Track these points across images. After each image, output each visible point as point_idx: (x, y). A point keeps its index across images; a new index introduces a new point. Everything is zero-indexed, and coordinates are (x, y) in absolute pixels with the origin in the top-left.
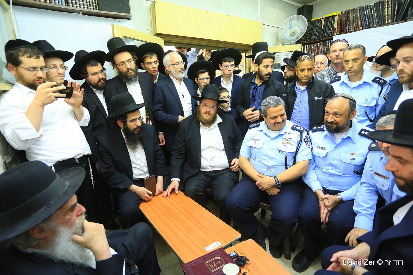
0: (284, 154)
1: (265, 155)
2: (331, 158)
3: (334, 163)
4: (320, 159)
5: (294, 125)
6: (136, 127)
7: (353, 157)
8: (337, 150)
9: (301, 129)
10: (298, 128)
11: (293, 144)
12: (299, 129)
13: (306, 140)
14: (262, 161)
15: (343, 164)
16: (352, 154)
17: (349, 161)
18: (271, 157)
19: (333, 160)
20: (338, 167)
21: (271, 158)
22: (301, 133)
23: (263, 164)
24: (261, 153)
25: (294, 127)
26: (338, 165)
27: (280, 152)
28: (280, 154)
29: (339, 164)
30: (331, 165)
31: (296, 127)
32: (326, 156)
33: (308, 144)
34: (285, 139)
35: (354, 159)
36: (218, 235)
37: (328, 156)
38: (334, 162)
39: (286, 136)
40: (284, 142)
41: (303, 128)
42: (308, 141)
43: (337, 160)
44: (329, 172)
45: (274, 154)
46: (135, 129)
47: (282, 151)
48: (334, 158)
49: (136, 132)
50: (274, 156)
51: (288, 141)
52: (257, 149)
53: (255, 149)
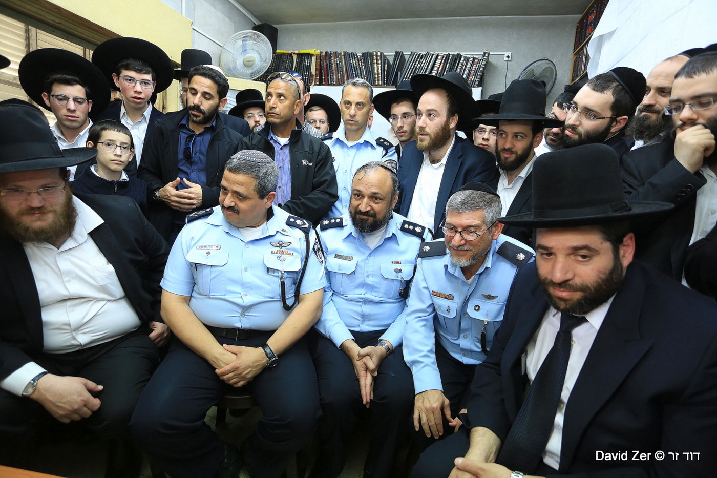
0: (277, 276)
1: (235, 282)
2: (364, 274)
3: (370, 283)
4: (345, 278)
5: (290, 217)
7: (398, 267)
8: (372, 259)
9: (304, 224)
10: (299, 222)
11: (295, 253)
12: (302, 225)
13: (316, 248)
14: (228, 297)
15: (385, 282)
16: (397, 263)
17: (393, 275)
18: (248, 285)
19: (368, 277)
20: (376, 288)
22: (306, 232)
25: (291, 220)
26: (376, 285)
27: (268, 272)
28: (268, 277)
29: (378, 283)
30: (364, 285)
31: (294, 222)
32: (354, 272)
33: (319, 255)
34: (278, 245)
35: (401, 271)
37: (359, 271)
38: (370, 280)
39: (279, 238)
42: (319, 250)
43: (373, 275)
44: (362, 298)
45: (256, 277)
48: (369, 273)
50: (256, 281)
51: (284, 249)
52: (213, 269)
53: (209, 269)
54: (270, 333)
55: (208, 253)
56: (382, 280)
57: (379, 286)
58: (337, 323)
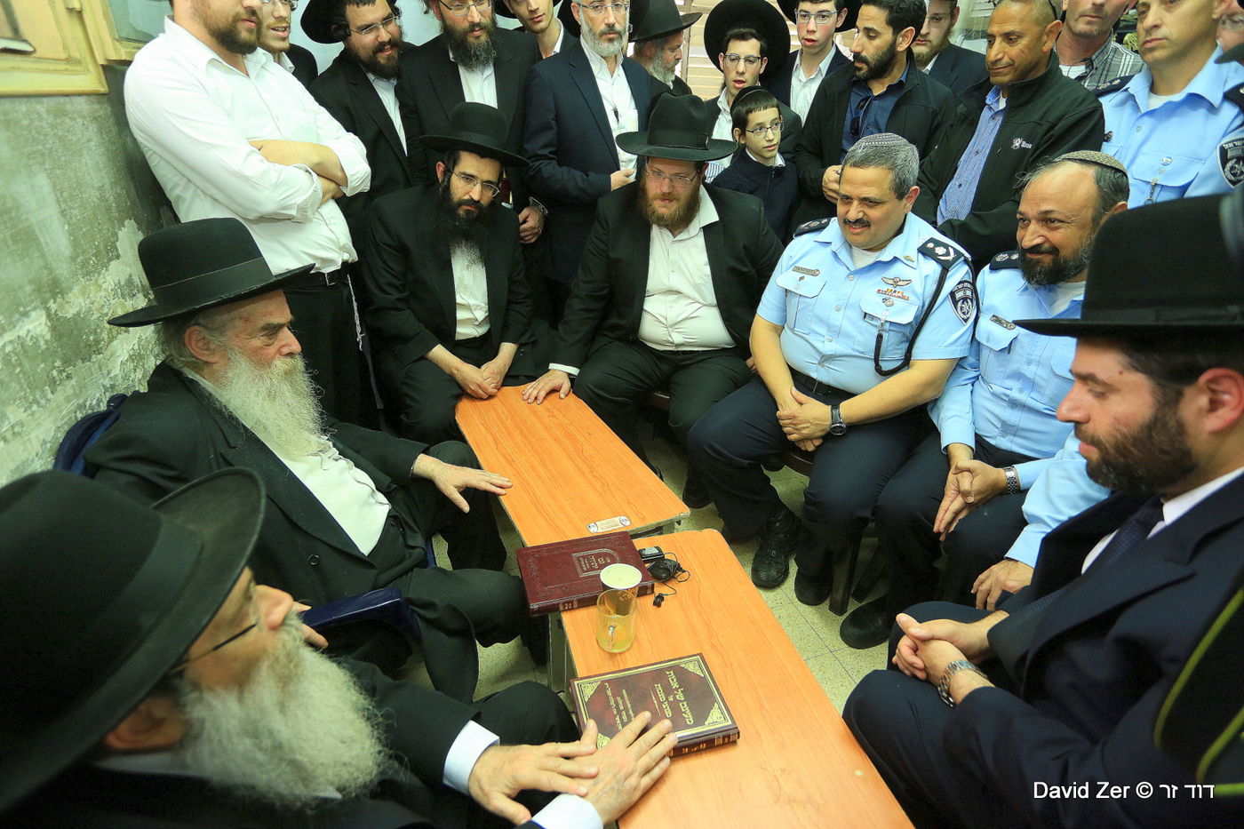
0: (875, 326)
1: (822, 321)
2: (1022, 356)
3: (1029, 375)
5: (931, 240)
6: (467, 197)
9: (948, 254)
10: (940, 250)
11: (912, 298)
12: (943, 255)
13: (959, 295)
14: (811, 338)
15: (1056, 380)
18: (835, 329)
19: (1029, 363)
20: (1040, 387)
21: (838, 333)
22: (946, 268)
23: (809, 346)
24: (810, 313)
25: (931, 245)
26: (1037, 379)
27: (865, 317)
28: (862, 324)
29: (1043, 379)
30: (1018, 376)
31: (933, 249)
32: (1009, 349)
33: (961, 308)
34: (891, 282)
36: (629, 503)
37: (1016, 349)
38: (1030, 371)
39: (898, 270)
40: (885, 288)
41: (956, 251)
42: (965, 299)
43: (1039, 364)
44: (1007, 396)
45: (848, 321)
46: (461, 203)
47: (873, 317)
48: (1032, 358)
49: (461, 212)
50: (847, 327)
51: (898, 289)
52: (802, 299)
53: (797, 299)
54: (848, 395)
55: (802, 278)
56: (1052, 376)
57: (1043, 384)
58: (956, 416)
